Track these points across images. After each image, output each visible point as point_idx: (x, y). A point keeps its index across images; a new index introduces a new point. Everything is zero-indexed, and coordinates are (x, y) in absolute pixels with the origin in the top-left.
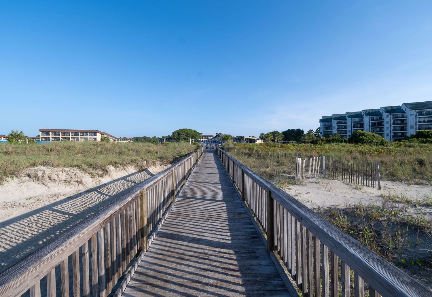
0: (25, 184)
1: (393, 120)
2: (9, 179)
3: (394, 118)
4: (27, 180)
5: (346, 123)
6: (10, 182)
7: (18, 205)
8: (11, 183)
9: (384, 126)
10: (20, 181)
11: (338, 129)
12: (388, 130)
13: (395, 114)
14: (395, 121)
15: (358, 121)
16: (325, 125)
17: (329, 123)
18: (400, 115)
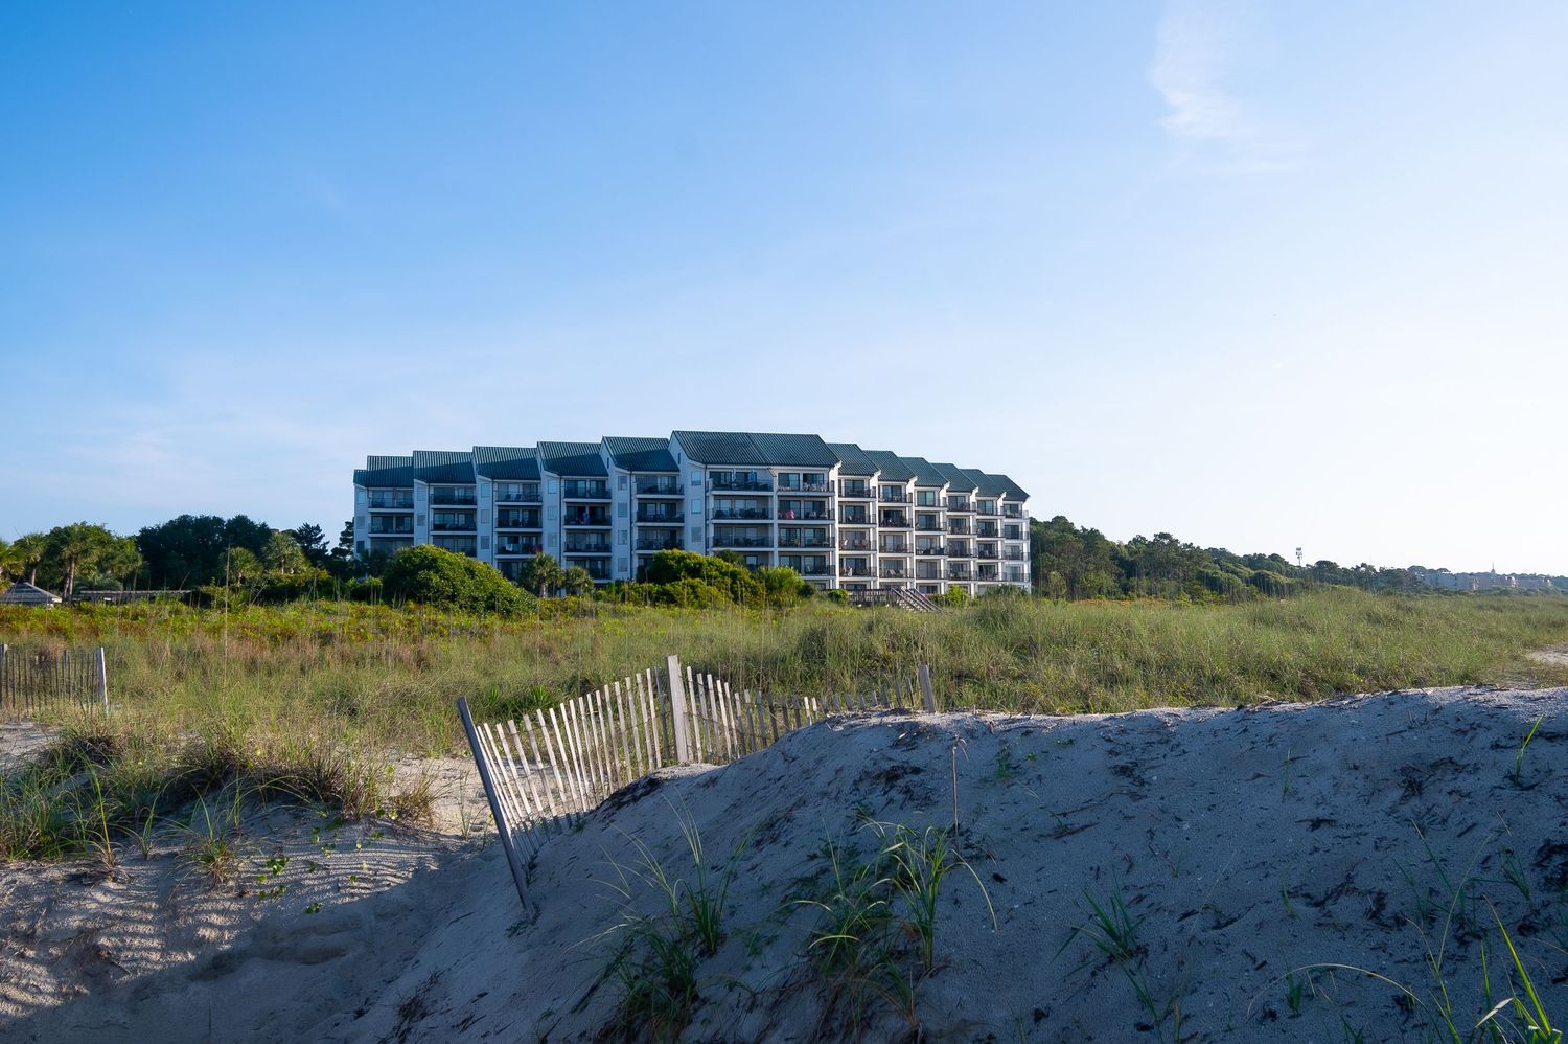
1: (639, 499)
3: (645, 492)
5: (472, 501)
9: (610, 525)
11: (437, 527)
12: (624, 543)
13: (647, 476)
14: (646, 505)
15: (519, 496)
16: (381, 506)
17: (401, 496)
18: (663, 481)
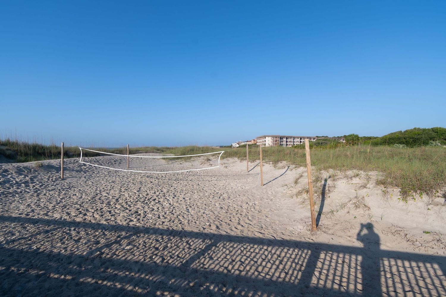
0: (437, 208)
2: (417, 196)
4: (441, 204)
6: (416, 199)
7: (403, 234)
8: (418, 201)
10: (430, 202)
